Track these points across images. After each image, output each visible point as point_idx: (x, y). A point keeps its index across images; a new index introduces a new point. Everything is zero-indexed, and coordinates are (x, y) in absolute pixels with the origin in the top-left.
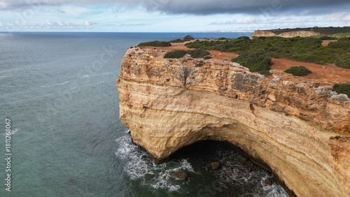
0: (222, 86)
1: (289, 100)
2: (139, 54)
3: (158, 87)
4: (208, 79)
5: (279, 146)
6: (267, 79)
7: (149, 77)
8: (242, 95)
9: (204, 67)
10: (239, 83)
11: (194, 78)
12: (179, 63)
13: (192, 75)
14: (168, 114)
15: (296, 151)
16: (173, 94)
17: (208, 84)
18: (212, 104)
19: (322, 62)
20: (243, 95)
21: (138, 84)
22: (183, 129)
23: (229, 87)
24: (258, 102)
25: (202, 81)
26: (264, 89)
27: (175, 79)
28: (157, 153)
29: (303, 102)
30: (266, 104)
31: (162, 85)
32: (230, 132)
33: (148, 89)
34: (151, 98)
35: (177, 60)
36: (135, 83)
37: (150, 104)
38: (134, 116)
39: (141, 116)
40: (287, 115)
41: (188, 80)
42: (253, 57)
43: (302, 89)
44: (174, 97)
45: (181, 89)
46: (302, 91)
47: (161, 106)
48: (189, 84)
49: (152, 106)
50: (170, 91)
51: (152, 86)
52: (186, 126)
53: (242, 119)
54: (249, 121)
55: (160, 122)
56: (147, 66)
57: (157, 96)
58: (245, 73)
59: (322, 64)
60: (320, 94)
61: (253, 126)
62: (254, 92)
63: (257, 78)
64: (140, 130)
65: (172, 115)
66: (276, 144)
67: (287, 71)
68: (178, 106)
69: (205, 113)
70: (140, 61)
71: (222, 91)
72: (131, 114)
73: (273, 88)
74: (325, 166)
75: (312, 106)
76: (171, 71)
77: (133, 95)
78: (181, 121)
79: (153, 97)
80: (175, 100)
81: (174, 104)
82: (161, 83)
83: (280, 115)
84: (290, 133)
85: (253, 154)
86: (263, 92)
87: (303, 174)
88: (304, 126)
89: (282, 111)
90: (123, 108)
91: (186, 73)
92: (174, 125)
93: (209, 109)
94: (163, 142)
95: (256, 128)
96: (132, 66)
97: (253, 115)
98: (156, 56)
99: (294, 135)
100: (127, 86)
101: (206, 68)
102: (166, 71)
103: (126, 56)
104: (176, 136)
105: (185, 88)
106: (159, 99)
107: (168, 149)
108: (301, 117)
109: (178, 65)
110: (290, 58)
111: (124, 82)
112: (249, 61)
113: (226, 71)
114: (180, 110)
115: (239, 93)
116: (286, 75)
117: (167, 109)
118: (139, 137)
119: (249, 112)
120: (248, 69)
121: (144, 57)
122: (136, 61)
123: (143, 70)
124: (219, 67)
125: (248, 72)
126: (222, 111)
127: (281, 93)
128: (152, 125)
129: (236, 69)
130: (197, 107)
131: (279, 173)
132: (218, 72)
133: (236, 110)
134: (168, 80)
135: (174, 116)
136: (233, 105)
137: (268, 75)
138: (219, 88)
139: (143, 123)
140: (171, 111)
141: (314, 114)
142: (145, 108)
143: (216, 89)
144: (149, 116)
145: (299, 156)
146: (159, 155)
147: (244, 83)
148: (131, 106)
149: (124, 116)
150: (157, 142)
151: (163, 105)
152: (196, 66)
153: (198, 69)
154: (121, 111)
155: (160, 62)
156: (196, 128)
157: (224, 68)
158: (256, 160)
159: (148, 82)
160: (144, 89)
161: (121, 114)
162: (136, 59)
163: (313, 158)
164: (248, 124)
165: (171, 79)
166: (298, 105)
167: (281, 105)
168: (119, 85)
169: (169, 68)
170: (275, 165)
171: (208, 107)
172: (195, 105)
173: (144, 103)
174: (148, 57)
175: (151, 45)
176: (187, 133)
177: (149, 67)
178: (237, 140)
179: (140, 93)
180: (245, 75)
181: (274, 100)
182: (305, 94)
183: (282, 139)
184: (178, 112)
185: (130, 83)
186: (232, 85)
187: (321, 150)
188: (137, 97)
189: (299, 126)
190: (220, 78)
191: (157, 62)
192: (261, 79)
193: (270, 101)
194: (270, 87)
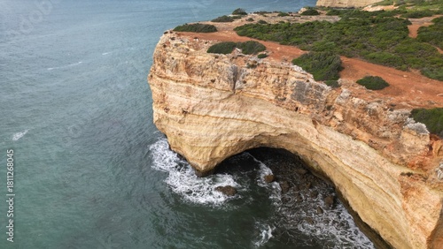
0: (280, 95)
1: (358, 123)
2: (176, 45)
3: (201, 89)
4: (263, 84)
5: (344, 167)
6: (334, 92)
7: (190, 75)
8: (303, 108)
9: (259, 69)
10: (301, 92)
11: (245, 82)
12: (226, 60)
13: (243, 78)
14: (213, 121)
15: (363, 176)
16: (219, 98)
17: (262, 90)
18: (266, 112)
19: (404, 66)
20: (305, 109)
21: (176, 84)
22: (231, 138)
23: (288, 97)
24: (322, 120)
25: (255, 87)
26: (330, 104)
27: (221, 80)
28: (199, 165)
29: (374, 128)
30: (332, 123)
31: (206, 87)
32: (288, 141)
33: (188, 90)
34: (192, 102)
35: (224, 56)
36: (171, 82)
37: (191, 108)
38: (171, 121)
39: (180, 122)
40: (355, 139)
41: (238, 85)
42: (319, 59)
43: (374, 111)
44: (221, 101)
45: (229, 93)
46: (374, 114)
47: (205, 111)
48: (239, 89)
49: (193, 111)
50: (215, 95)
51: (193, 87)
52: (235, 134)
53: (302, 132)
54: (311, 134)
55: (203, 130)
56: (186, 62)
57: (199, 100)
58: (308, 81)
59: (404, 70)
60: (395, 119)
61: (315, 141)
62: (318, 107)
63: (322, 90)
64: (179, 138)
65: (218, 122)
66: (341, 164)
67: (360, 82)
68: (225, 111)
69: (258, 120)
70: (177, 54)
71: (280, 101)
72: (168, 119)
73: (340, 105)
74: (394, 196)
75: (384, 134)
76: (217, 69)
77: (170, 96)
78: (229, 129)
79: (194, 101)
80: (222, 105)
81: (220, 110)
82: (204, 84)
83: (347, 138)
84: (357, 158)
85: (315, 166)
86: (329, 108)
87: (370, 199)
88: (373, 154)
89: (349, 133)
90: (158, 112)
91: (236, 75)
92: (220, 133)
93: (262, 117)
94: (207, 152)
95: (318, 144)
96: (167, 60)
97: (315, 130)
98: (197, 49)
99: (362, 160)
100: (161, 85)
101: (261, 71)
102: (210, 69)
103: (158, 45)
104: (223, 145)
105: (233, 92)
106: (202, 103)
107: (213, 159)
108: (371, 144)
109: (225, 62)
110: (366, 58)
111: (158, 79)
112: (314, 66)
113: (285, 77)
114: (228, 116)
115: (300, 106)
116: (358, 87)
117: (212, 114)
118: (178, 145)
119: (311, 126)
120: (312, 76)
121: (182, 50)
122: (172, 54)
123: (182, 66)
124: (277, 71)
125: (312, 81)
126: (280, 121)
127: (350, 113)
128: (194, 132)
129: (298, 74)
130: (249, 114)
131: (343, 191)
132: (275, 77)
133: (296, 121)
134: (213, 81)
135: (219, 124)
136: (292, 116)
137: (336, 86)
138: (276, 97)
139: (183, 130)
140: (217, 118)
141: (385, 143)
142: (185, 113)
143: (273, 98)
144: (190, 122)
145: (366, 181)
146: (202, 167)
147: (306, 94)
148: (167, 110)
149: (159, 120)
150: (200, 152)
151: (207, 110)
152: (248, 68)
153: (250, 71)
154: (155, 114)
155: (203, 58)
156: (247, 137)
157: (283, 72)
158: (317, 172)
159: (187, 82)
160: (183, 90)
161: (155, 119)
162: (172, 51)
163: (381, 186)
164: (309, 138)
165: (217, 80)
166: (368, 130)
167: (349, 126)
168: (151, 82)
169: (214, 66)
170: (339, 182)
171: (261, 114)
172: (246, 112)
173: (183, 107)
174: (188, 50)
175: (191, 31)
176: (235, 143)
177: (189, 63)
178: (296, 150)
179: (178, 94)
180: (308, 84)
181: (341, 119)
182: (378, 118)
183: (348, 161)
184: (225, 118)
185: (165, 81)
186: (292, 95)
187: (390, 181)
188: (174, 99)
189: (367, 153)
190: (277, 85)
191: (199, 57)
192: (327, 92)
193: (336, 120)
194: (337, 103)
